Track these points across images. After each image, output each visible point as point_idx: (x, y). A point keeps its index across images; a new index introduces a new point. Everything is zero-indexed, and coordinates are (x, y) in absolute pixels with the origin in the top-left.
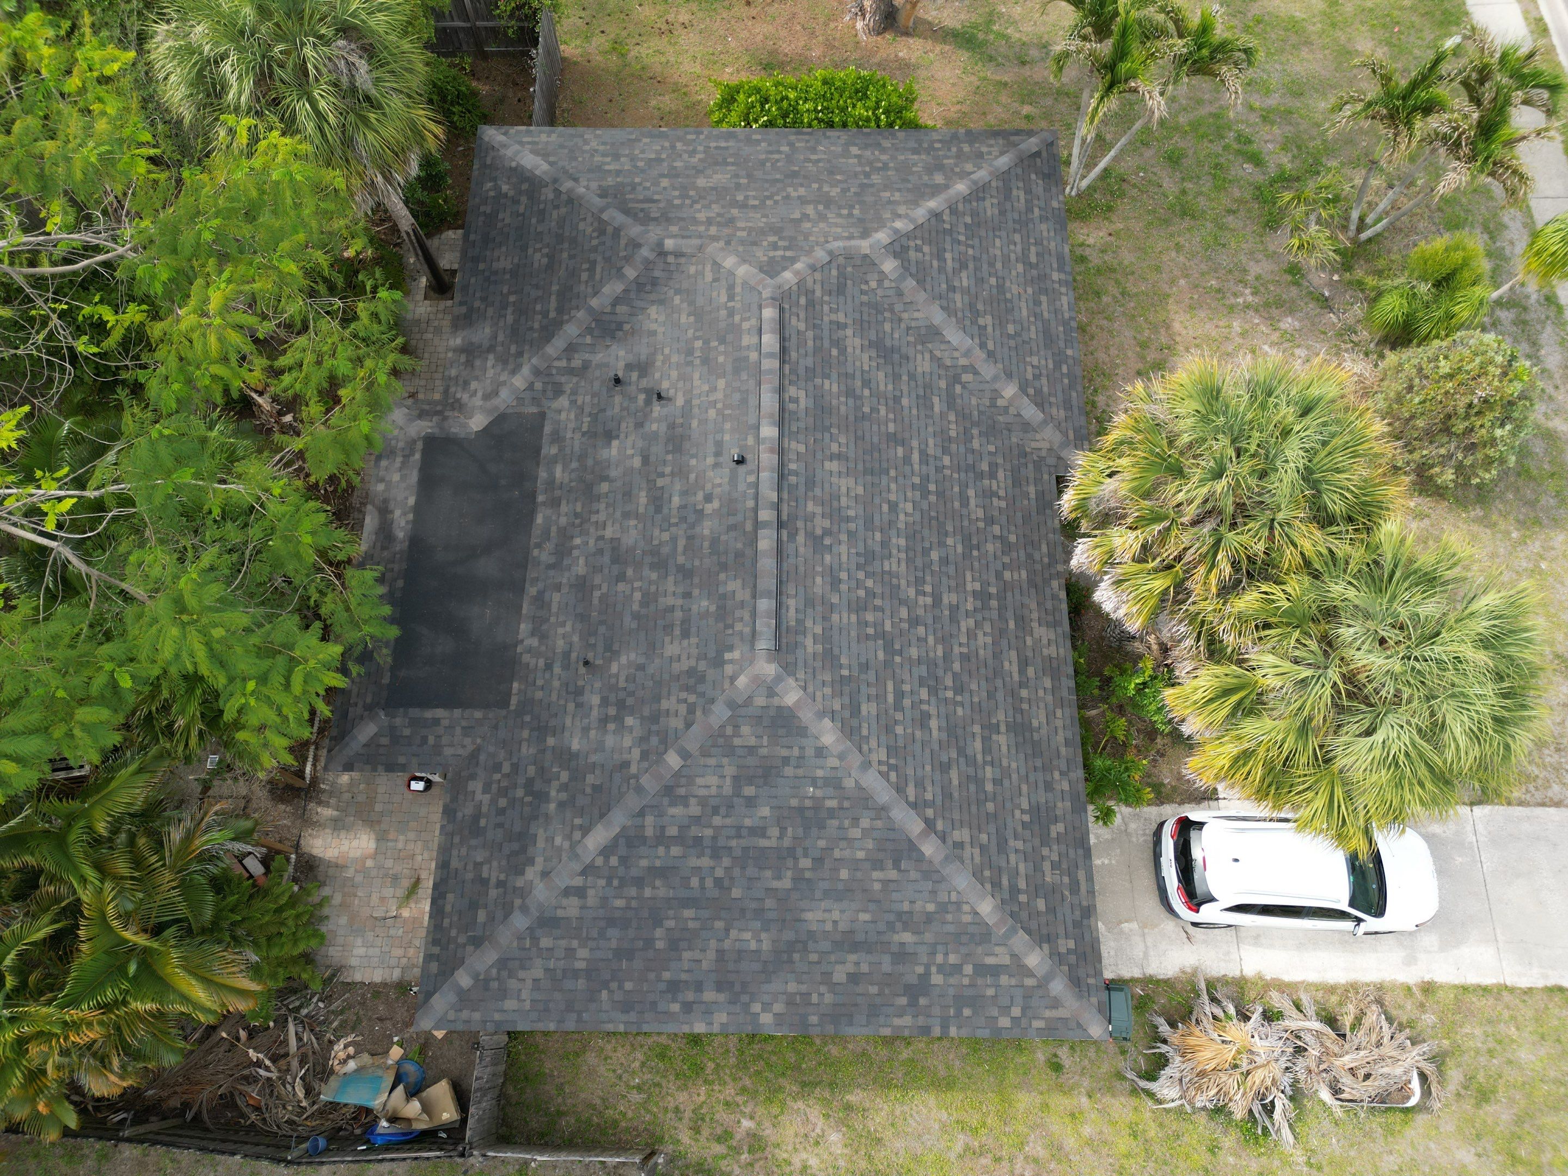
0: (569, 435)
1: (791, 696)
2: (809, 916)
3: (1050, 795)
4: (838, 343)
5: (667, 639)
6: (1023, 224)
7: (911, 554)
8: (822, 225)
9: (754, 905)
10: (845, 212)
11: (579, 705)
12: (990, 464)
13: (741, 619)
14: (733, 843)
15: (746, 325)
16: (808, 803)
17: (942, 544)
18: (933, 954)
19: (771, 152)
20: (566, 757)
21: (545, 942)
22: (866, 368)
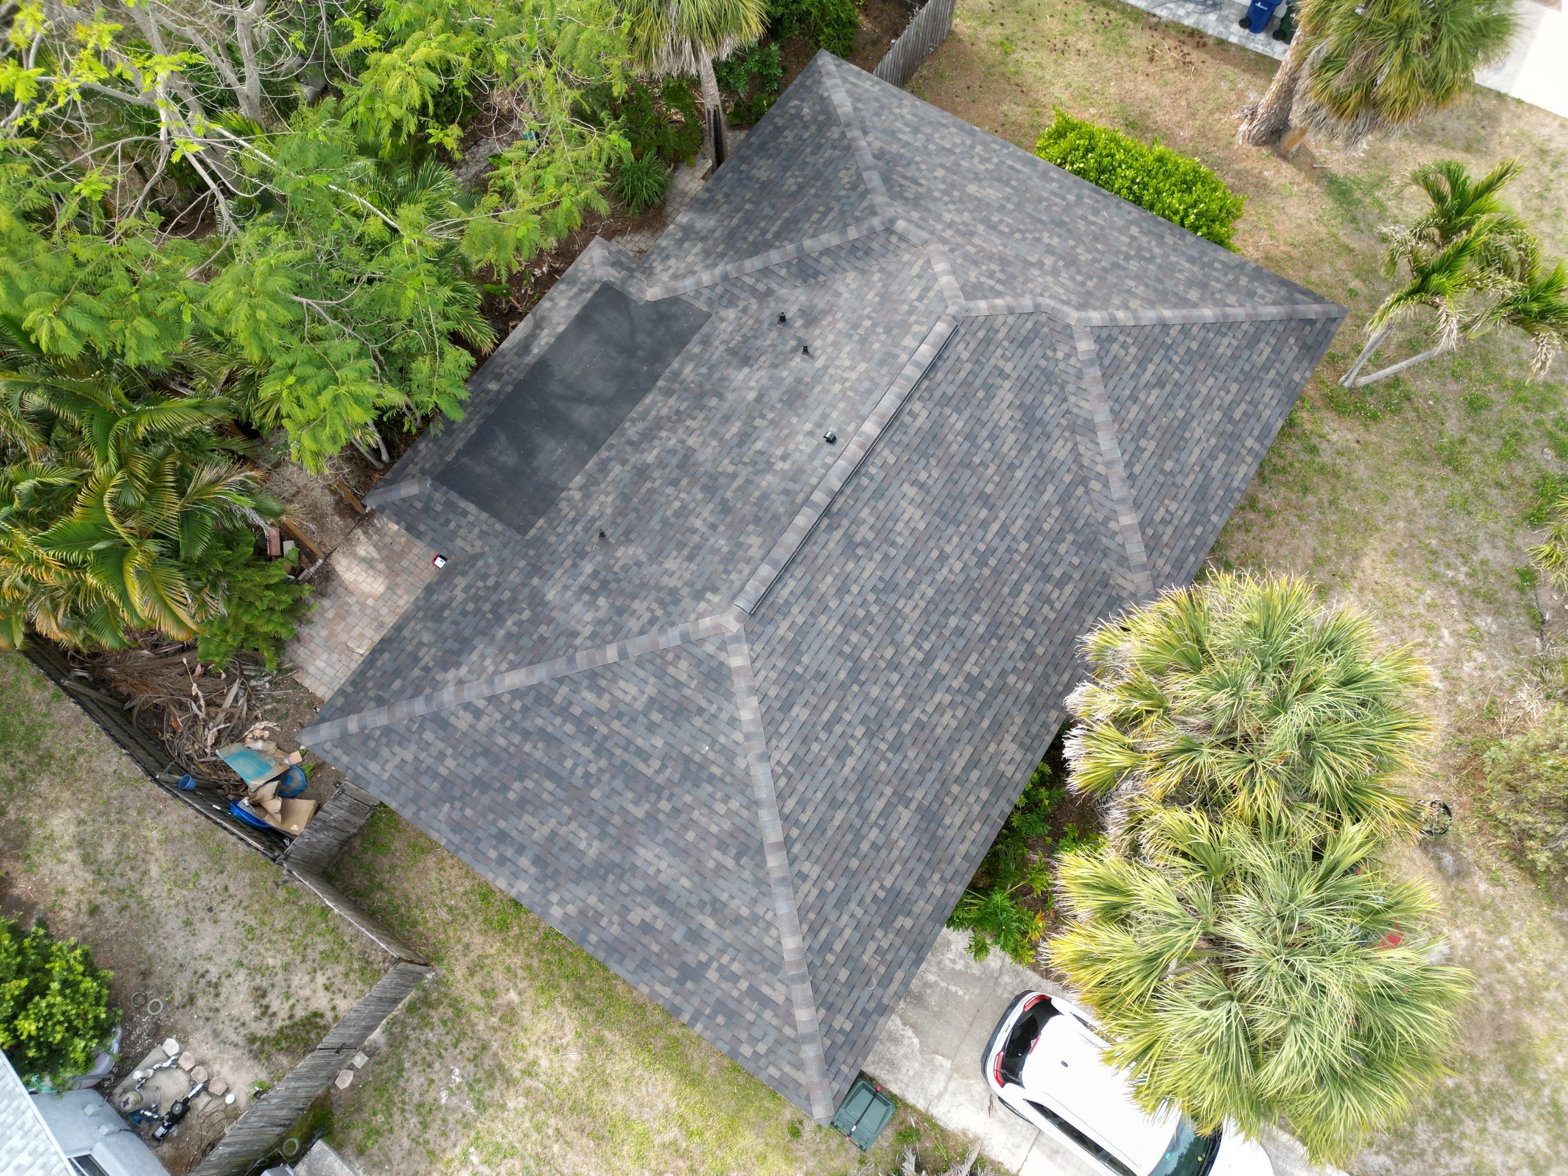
0: (716, 343)
1: (737, 660)
2: (641, 851)
3: (917, 891)
4: (990, 389)
5: (674, 553)
6: (1250, 378)
7: (931, 607)
8: (1049, 279)
9: (603, 813)
10: (1080, 278)
11: (574, 565)
12: (1064, 574)
13: (740, 572)
14: (618, 752)
15: (916, 328)
16: (697, 758)
17: (967, 616)
18: (722, 951)
19: (1056, 195)
20: (537, 600)
21: (428, 736)
22: (1002, 424)
